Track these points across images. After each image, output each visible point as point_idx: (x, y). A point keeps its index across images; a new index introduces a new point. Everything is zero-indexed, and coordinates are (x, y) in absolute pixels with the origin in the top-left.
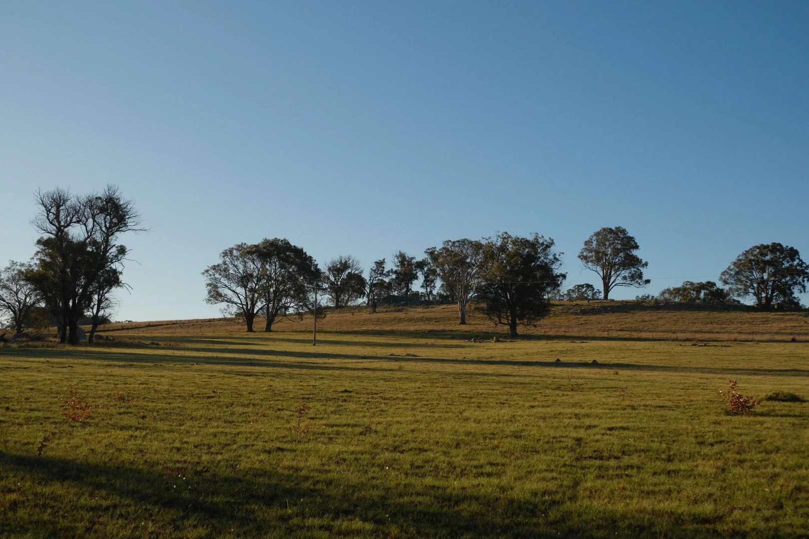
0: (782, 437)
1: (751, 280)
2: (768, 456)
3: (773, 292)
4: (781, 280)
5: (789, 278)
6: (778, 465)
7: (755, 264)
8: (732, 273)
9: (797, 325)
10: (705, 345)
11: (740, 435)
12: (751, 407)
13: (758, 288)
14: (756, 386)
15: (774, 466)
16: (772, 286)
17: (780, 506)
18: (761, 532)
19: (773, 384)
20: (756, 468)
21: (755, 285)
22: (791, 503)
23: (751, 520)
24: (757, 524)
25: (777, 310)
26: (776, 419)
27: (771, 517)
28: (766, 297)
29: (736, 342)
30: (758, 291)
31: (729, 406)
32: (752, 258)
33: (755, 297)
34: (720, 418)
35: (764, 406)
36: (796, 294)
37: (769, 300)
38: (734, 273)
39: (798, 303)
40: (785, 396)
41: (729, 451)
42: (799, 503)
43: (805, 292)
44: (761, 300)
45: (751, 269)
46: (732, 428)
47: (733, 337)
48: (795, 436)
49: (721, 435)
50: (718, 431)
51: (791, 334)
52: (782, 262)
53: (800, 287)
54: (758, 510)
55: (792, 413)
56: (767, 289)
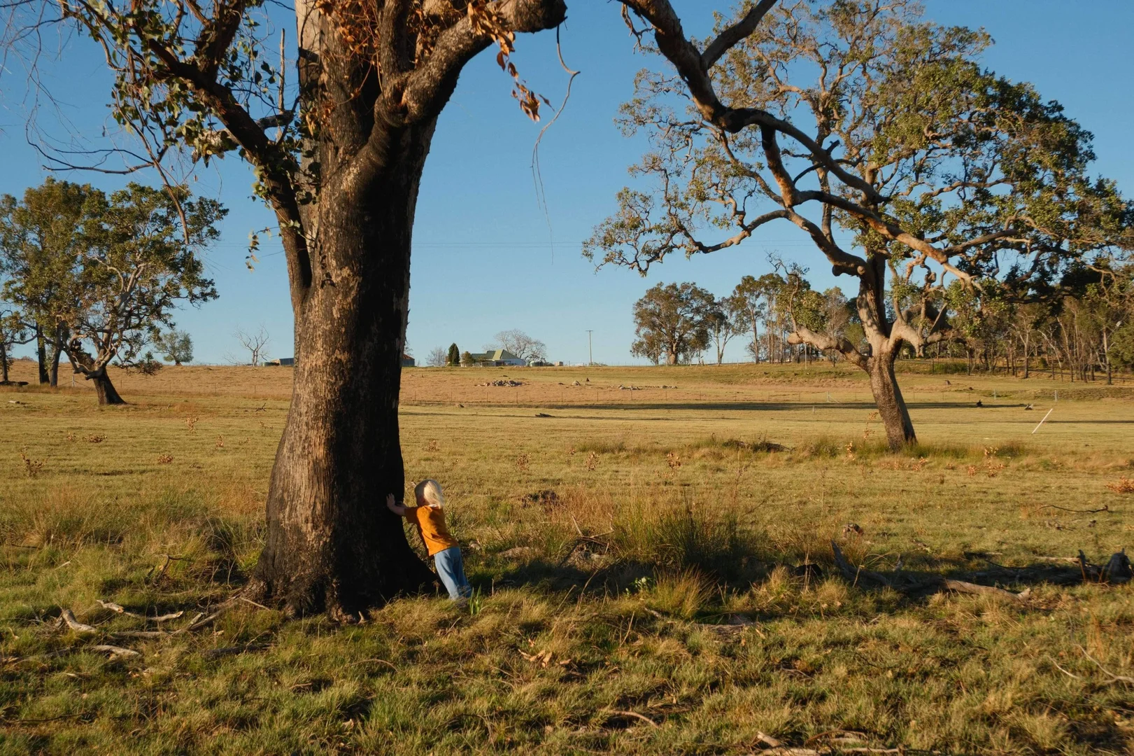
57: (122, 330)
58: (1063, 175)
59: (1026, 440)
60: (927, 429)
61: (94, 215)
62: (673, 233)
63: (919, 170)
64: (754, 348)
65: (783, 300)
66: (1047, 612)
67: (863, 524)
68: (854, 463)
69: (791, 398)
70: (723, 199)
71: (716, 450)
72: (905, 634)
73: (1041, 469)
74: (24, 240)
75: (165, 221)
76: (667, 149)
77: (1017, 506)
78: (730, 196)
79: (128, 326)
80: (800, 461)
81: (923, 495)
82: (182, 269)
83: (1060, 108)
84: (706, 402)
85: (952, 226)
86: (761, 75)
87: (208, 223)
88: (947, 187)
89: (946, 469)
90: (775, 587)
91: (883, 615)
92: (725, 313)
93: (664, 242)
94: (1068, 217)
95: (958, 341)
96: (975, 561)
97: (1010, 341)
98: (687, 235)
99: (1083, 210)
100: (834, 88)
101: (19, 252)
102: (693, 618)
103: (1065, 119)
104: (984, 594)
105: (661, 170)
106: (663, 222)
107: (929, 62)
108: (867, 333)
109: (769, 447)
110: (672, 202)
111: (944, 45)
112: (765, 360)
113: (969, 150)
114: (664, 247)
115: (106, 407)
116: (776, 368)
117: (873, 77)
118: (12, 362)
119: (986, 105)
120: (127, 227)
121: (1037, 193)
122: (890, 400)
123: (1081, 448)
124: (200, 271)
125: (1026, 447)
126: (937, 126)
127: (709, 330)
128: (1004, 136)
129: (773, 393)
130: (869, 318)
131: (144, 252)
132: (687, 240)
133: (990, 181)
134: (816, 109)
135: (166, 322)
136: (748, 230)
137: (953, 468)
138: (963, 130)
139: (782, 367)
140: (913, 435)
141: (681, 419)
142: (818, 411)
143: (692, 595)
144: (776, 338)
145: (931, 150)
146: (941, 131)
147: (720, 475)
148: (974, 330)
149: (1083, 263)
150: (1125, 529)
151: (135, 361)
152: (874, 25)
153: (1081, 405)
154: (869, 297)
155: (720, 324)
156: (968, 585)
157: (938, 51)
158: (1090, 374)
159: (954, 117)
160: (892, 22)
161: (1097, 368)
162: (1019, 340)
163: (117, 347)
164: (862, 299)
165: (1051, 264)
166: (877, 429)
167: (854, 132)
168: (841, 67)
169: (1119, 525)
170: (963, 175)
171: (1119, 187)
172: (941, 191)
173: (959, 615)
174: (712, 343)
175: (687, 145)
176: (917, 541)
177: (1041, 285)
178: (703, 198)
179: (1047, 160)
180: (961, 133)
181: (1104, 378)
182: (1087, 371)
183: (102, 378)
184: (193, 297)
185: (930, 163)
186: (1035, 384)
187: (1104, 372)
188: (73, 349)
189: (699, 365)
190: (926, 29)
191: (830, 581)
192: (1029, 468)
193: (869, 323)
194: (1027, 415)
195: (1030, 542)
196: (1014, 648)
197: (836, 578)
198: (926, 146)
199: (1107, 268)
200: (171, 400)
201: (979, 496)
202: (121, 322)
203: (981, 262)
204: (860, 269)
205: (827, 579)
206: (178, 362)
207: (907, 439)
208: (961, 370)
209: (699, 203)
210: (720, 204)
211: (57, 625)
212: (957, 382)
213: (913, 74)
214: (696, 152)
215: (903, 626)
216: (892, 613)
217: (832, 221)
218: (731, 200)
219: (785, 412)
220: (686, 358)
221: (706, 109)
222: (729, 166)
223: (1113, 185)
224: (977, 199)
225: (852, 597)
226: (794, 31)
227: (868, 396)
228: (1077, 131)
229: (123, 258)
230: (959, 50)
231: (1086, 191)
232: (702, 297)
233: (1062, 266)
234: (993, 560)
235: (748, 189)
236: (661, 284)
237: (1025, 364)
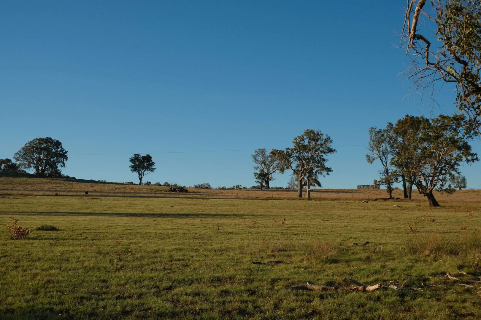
0: (43, 252)
1: (33, 159)
2: (34, 263)
3: (45, 167)
4: (51, 159)
5: (55, 158)
6: (38, 268)
7: (36, 149)
8: (21, 154)
9: (59, 186)
10: (3, 197)
11: (18, 251)
12: (27, 234)
13: (37, 163)
14: (32, 222)
15: (36, 269)
16: (45, 163)
17: (36, 292)
18: (24, 309)
19: (42, 221)
20: (24, 271)
21: (35, 162)
22: (43, 290)
23: (18, 302)
24: (21, 304)
25: (47, 177)
26: (41, 241)
27: (30, 299)
28: (42, 169)
29: (22, 196)
30: (37, 166)
31: (13, 234)
32: (34, 145)
33: (35, 169)
34: (7, 242)
35: (35, 234)
36: (59, 168)
37: (43, 171)
38: (22, 154)
39: (60, 173)
40: (48, 228)
41: (10, 261)
42: (48, 290)
43: (64, 167)
44: (38, 171)
45: (33, 152)
46: (14, 247)
47: (20, 192)
48: (51, 251)
49: (6, 251)
50: (4, 249)
51: (55, 191)
52: (51, 149)
53: (61, 164)
54: (23, 296)
55: (51, 238)
56: (42, 165)
57: (438, 176)
61: (424, 129)
74: (397, 141)
75: (455, 130)
79: (441, 173)
82: (463, 149)
87: (473, 129)
101: (395, 146)
115: (433, 208)
118: (393, 189)
120: (439, 133)
124: (470, 149)
131: (447, 143)
135: (457, 172)
151: (444, 188)
163: (436, 183)
183: (430, 196)
184: (468, 161)
188: (418, 184)
200: (459, 204)
202: (438, 172)
206: (460, 188)
211: (445, 277)
229: (437, 146)
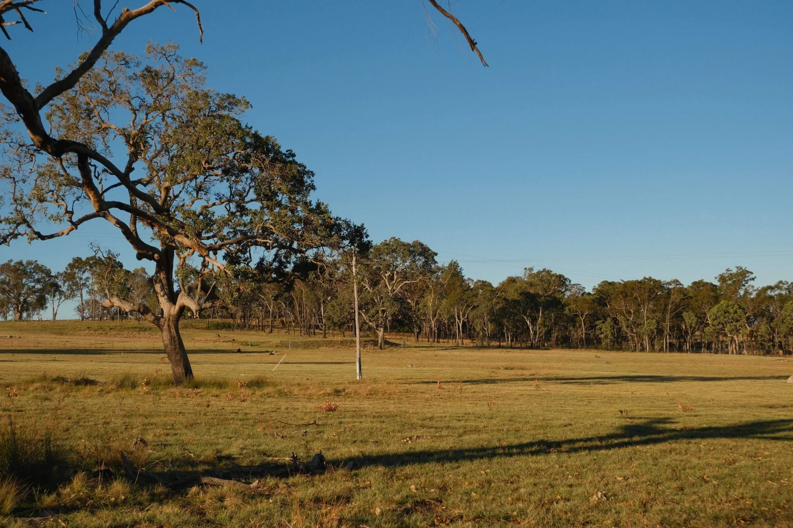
58: (294, 199)
59: (268, 376)
60: (201, 368)
62: (18, 225)
63: (199, 189)
64: (80, 310)
65: (100, 276)
66: (268, 497)
67: (149, 437)
68: (147, 393)
69: (107, 346)
70: (57, 202)
71: (46, 384)
72: (168, 517)
73: (276, 396)
76: (16, 162)
77: (256, 422)
78: (63, 200)
80: (109, 392)
81: (193, 416)
83: (294, 155)
84: (43, 348)
85: (220, 229)
86: (89, 115)
88: (218, 202)
89: (213, 396)
90: (77, 486)
91: (155, 504)
92: (59, 283)
93: (11, 231)
94: (297, 226)
95: (223, 307)
96: (224, 462)
97: (261, 308)
98: (29, 226)
99: (306, 222)
100: (141, 128)
102: (11, 513)
103: (296, 163)
104: (227, 486)
105: (11, 178)
106: (11, 216)
107: (208, 116)
108: (160, 301)
109: (87, 382)
110: (19, 202)
111: (218, 105)
112: (88, 318)
113: (233, 178)
114: (11, 234)
116: (96, 324)
117: (169, 123)
119: (245, 149)
121: (277, 209)
122: (175, 348)
123: (304, 381)
125: (268, 380)
126: (212, 160)
127: (47, 295)
128: (256, 171)
129: (93, 342)
130: (162, 290)
132: (29, 230)
133: (247, 199)
134: (128, 142)
136: (75, 225)
137: (217, 396)
138: (229, 164)
139: (101, 324)
140: (191, 373)
141: (22, 361)
142: (125, 355)
143: (10, 497)
144: (96, 302)
145: (207, 177)
146: (215, 163)
147: (47, 403)
148: (234, 301)
149: (307, 257)
150: (325, 436)
152: (170, 87)
153: (306, 351)
154: (162, 276)
155: (55, 291)
156: (216, 480)
157: (214, 109)
158: (312, 331)
159: (224, 155)
160: (183, 87)
161: (317, 327)
162: (267, 307)
164: (157, 277)
165: (286, 257)
166: (166, 368)
167: (155, 160)
168: (147, 115)
169: (322, 434)
170: (229, 195)
171: (330, 209)
172: (214, 204)
173: (208, 502)
174: (49, 305)
175: (32, 161)
176: (185, 449)
177: (279, 271)
178: (42, 200)
179: (284, 188)
180: (228, 166)
181: (321, 334)
182: (310, 329)
185: (207, 185)
186: (277, 337)
187: (321, 330)
189: (39, 321)
190: (206, 93)
191: (118, 481)
192: (269, 395)
193: (162, 294)
194: (271, 358)
195: (262, 448)
196: (243, 524)
197: (122, 479)
198: (204, 173)
199: (322, 261)
201: (233, 416)
203: (239, 254)
204: (156, 255)
205: (116, 480)
207: (186, 375)
208: (228, 327)
209: (39, 204)
210: (55, 205)
212: (224, 335)
213: (196, 124)
214: (38, 167)
215: (167, 511)
216: (161, 502)
217: (137, 222)
218: (63, 203)
219: (101, 356)
220: (28, 316)
221: (37, 139)
222: (62, 178)
223: (326, 207)
224: (238, 211)
225: (133, 492)
226: (114, 86)
227: (160, 345)
228: (304, 170)
230: (229, 111)
231: (309, 210)
232: (42, 271)
233: (293, 258)
234: (236, 462)
235: (76, 195)
236: (11, 261)
237: (270, 323)
